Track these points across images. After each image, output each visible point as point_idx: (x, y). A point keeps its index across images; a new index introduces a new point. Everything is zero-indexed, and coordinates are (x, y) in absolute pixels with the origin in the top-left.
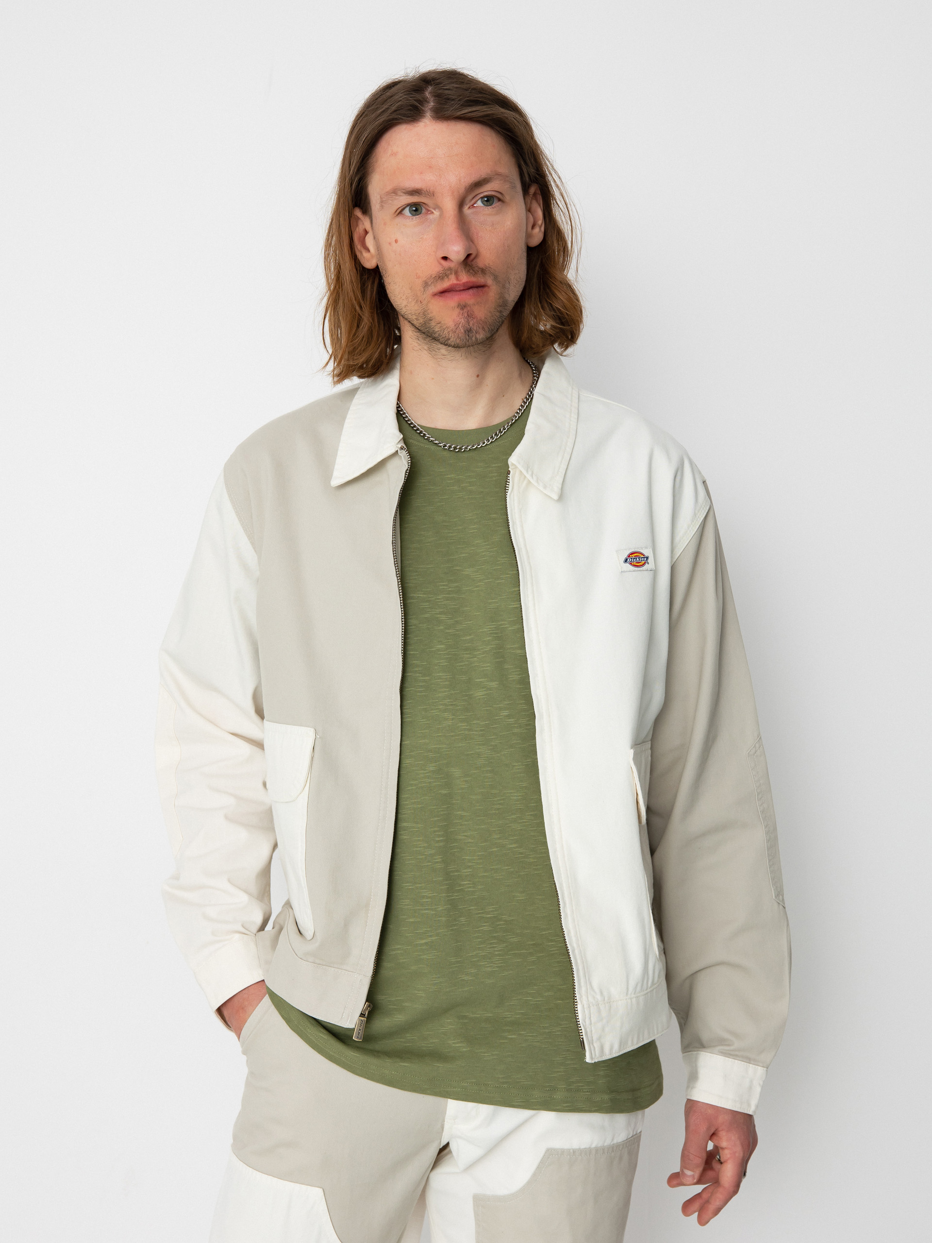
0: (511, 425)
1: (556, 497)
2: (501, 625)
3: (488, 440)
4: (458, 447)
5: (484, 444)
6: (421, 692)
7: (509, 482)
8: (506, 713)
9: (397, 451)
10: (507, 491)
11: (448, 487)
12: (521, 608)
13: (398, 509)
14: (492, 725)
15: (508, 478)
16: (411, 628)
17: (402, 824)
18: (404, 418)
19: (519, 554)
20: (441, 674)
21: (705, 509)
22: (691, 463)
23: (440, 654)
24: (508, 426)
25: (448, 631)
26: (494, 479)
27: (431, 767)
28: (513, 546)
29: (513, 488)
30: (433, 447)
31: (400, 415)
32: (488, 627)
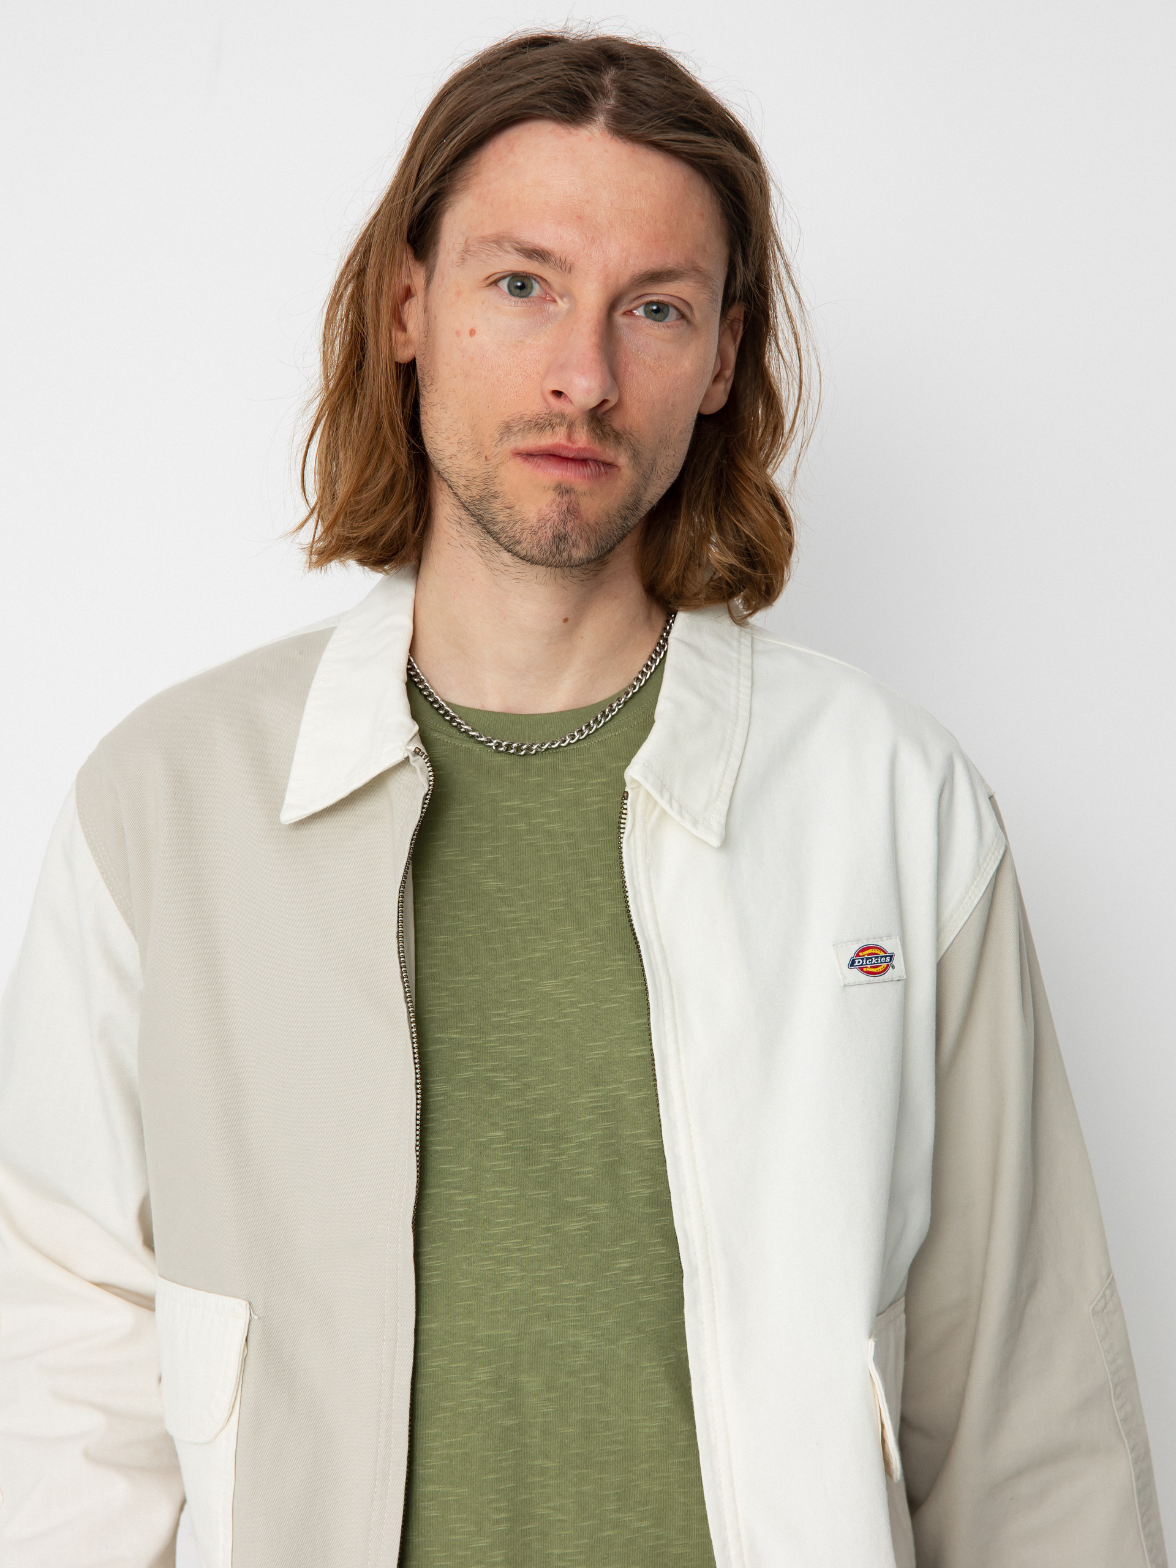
0: (625, 702)
1: (715, 842)
2: (613, 1090)
3: (581, 732)
4: (524, 747)
5: (573, 739)
6: (461, 1226)
7: (626, 814)
8: (625, 1263)
9: (408, 757)
10: (622, 831)
11: (507, 823)
12: (653, 1060)
13: (410, 867)
14: (600, 1288)
15: (625, 806)
16: (436, 1100)
17: (424, 1488)
18: (421, 690)
19: (649, 955)
20: (497, 1189)
21: (996, 853)
22: (969, 767)
23: (496, 1149)
24: (618, 705)
25: (510, 1103)
26: (596, 807)
27: (482, 1374)
28: (636, 938)
29: (633, 825)
30: (477, 748)
31: (414, 684)
32: (588, 1095)
